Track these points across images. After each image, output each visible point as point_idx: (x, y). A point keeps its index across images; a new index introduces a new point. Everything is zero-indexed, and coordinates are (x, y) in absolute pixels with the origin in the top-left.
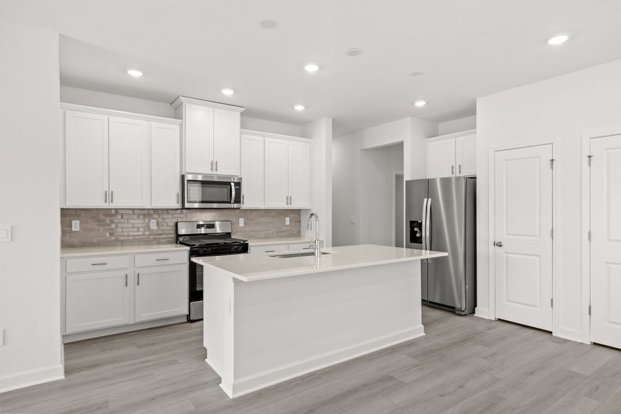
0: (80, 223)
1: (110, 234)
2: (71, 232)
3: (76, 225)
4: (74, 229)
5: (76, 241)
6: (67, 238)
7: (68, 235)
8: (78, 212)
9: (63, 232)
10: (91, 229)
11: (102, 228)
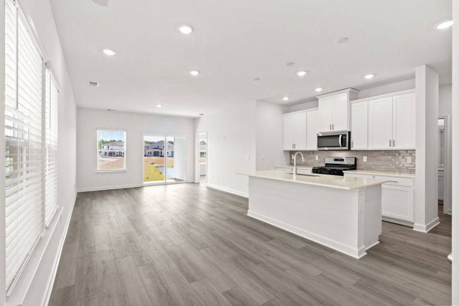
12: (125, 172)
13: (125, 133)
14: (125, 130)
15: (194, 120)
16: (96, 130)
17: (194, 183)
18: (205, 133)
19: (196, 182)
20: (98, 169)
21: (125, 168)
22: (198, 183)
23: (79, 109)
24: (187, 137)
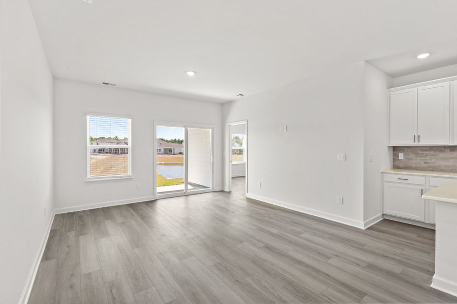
0: (404, 155)
1: (424, 162)
2: (398, 160)
3: (401, 156)
4: (400, 158)
5: (401, 165)
6: (396, 163)
7: (397, 161)
8: (403, 149)
9: (394, 160)
10: (411, 159)
11: (419, 158)
12: (129, 179)
13: (130, 121)
14: (129, 116)
15: (224, 106)
16: (85, 115)
17: (222, 191)
18: (245, 122)
19: (227, 190)
20: (89, 176)
21: (129, 173)
22: (230, 192)
23: (55, 78)
24: (213, 129)
